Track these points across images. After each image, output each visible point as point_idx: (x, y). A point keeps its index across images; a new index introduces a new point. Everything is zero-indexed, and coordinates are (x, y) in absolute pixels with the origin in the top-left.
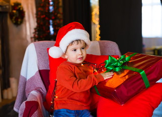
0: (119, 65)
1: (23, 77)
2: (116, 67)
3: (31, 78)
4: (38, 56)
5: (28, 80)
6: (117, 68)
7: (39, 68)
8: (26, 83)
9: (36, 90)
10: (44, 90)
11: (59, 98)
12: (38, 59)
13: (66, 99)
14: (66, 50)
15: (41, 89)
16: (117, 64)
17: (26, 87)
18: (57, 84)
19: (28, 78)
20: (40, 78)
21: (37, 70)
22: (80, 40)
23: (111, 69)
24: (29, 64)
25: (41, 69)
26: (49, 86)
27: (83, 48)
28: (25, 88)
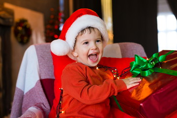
0: (149, 66)
1: (19, 89)
2: (144, 70)
3: (30, 91)
4: (40, 61)
5: (26, 94)
6: (147, 72)
7: (40, 77)
8: (23, 98)
9: (35, 105)
10: (47, 107)
11: (65, 113)
12: (39, 65)
13: (76, 114)
14: (75, 44)
15: (42, 105)
16: (147, 66)
17: (24, 103)
18: (64, 94)
19: (26, 91)
20: (41, 89)
21: (38, 79)
22: (93, 28)
23: (139, 73)
24: (27, 72)
25: (43, 78)
26: (54, 100)
27: (98, 41)
28: (21, 104)
